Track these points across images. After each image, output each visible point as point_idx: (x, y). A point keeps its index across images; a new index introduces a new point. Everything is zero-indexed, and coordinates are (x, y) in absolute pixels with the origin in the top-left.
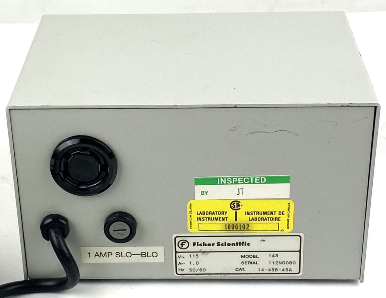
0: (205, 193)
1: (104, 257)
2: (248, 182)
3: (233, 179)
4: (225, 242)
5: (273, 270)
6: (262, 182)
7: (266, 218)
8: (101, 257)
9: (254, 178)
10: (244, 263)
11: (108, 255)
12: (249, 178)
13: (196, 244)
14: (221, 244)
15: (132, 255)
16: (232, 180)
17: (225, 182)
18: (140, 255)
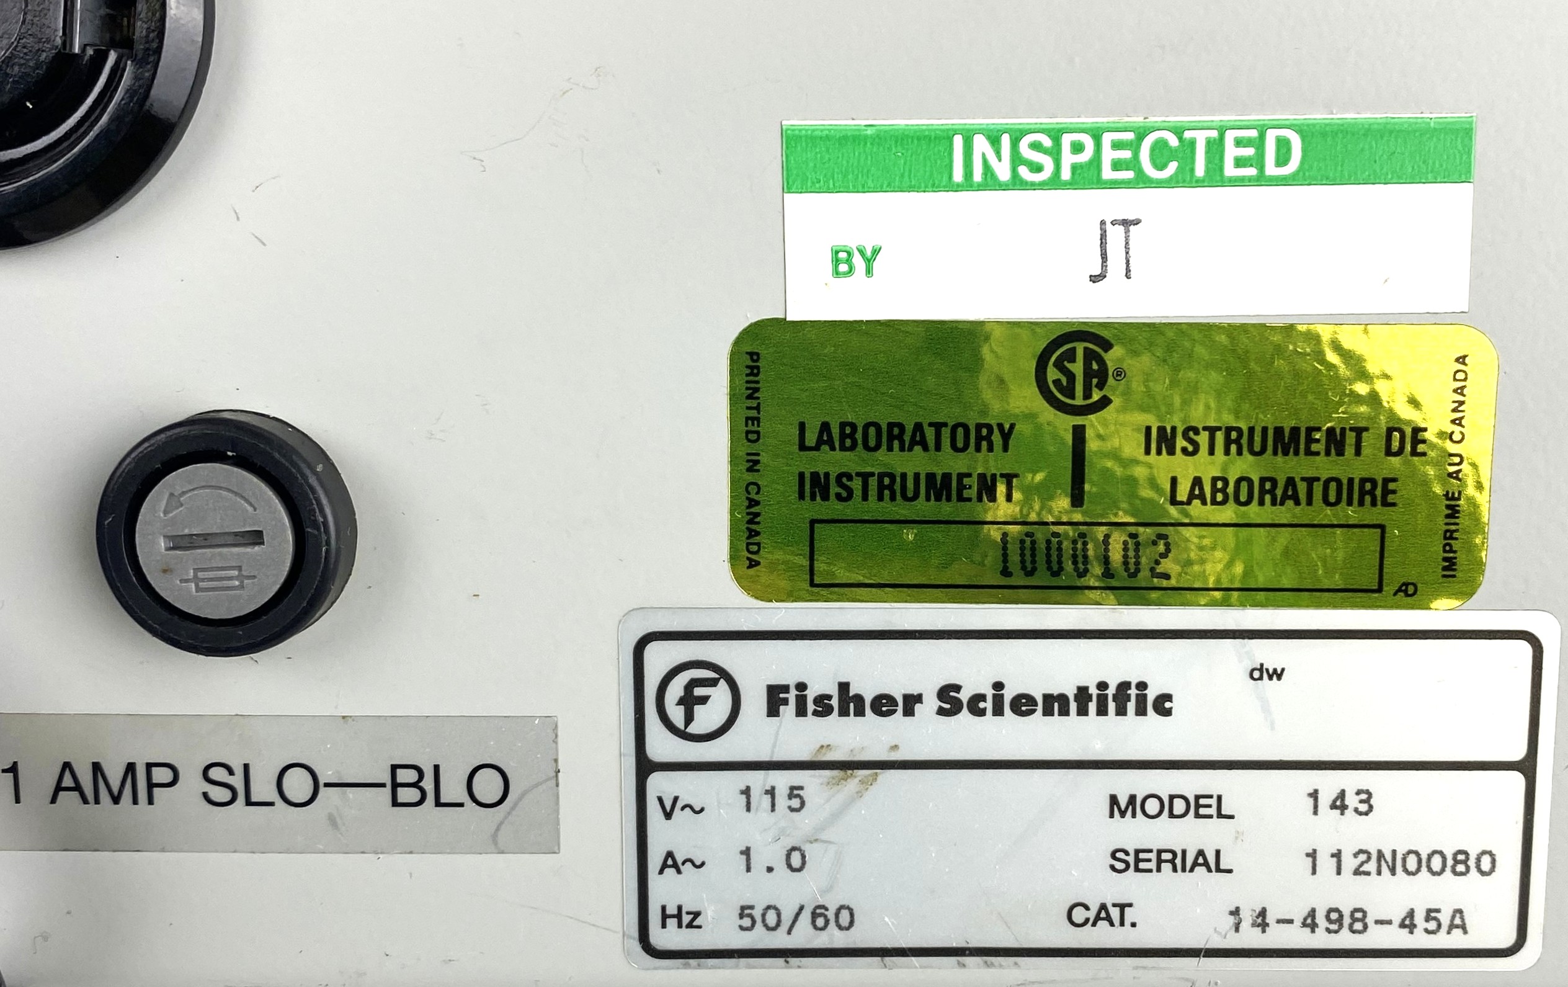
0: (858, 262)
1: (116, 800)
2: (1173, 167)
3: (1067, 140)
4: (998, 686)
5: (1335, 918)
6: (1271, 170)
7: (1290, 482)
8: (97, 801)
9: (1214, 134)
10: (1131, 859)
11: (151, 786)
12: (1178, 132)
13: (785, 702)
14: (964, 696)
15: (323, 791)
16: (1055, 153)
17: (1003, 171)
18: (383, 785)
